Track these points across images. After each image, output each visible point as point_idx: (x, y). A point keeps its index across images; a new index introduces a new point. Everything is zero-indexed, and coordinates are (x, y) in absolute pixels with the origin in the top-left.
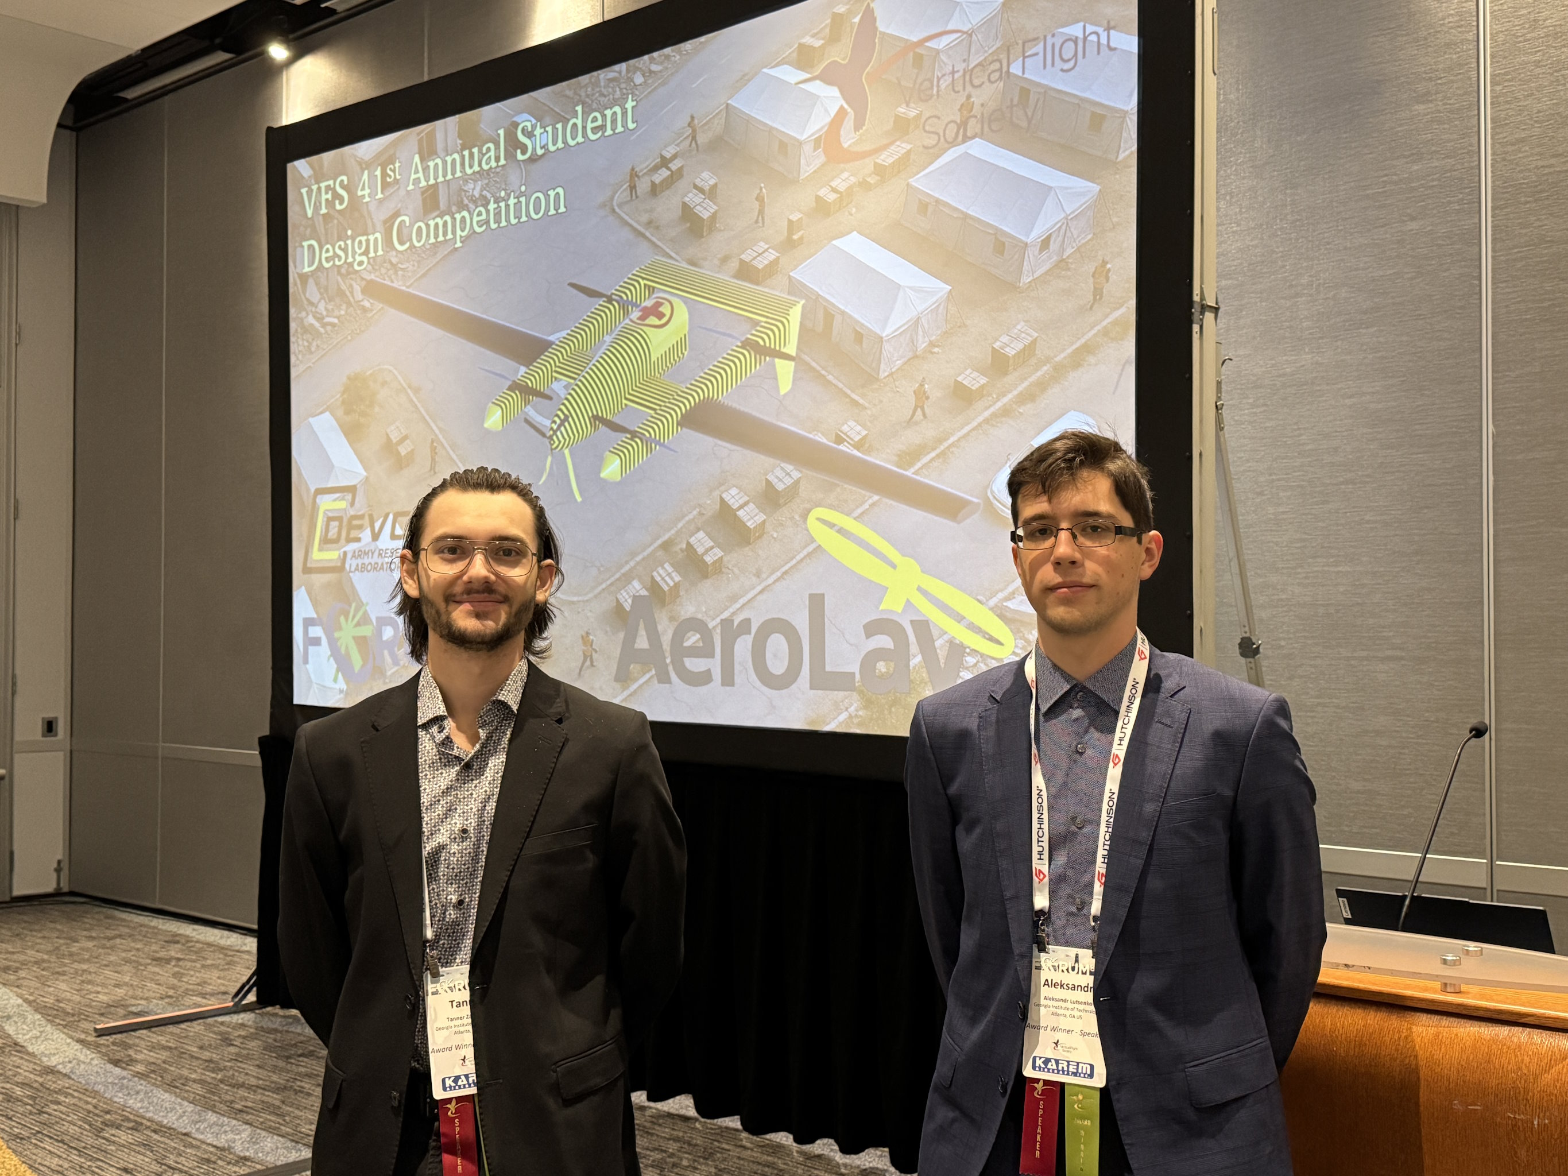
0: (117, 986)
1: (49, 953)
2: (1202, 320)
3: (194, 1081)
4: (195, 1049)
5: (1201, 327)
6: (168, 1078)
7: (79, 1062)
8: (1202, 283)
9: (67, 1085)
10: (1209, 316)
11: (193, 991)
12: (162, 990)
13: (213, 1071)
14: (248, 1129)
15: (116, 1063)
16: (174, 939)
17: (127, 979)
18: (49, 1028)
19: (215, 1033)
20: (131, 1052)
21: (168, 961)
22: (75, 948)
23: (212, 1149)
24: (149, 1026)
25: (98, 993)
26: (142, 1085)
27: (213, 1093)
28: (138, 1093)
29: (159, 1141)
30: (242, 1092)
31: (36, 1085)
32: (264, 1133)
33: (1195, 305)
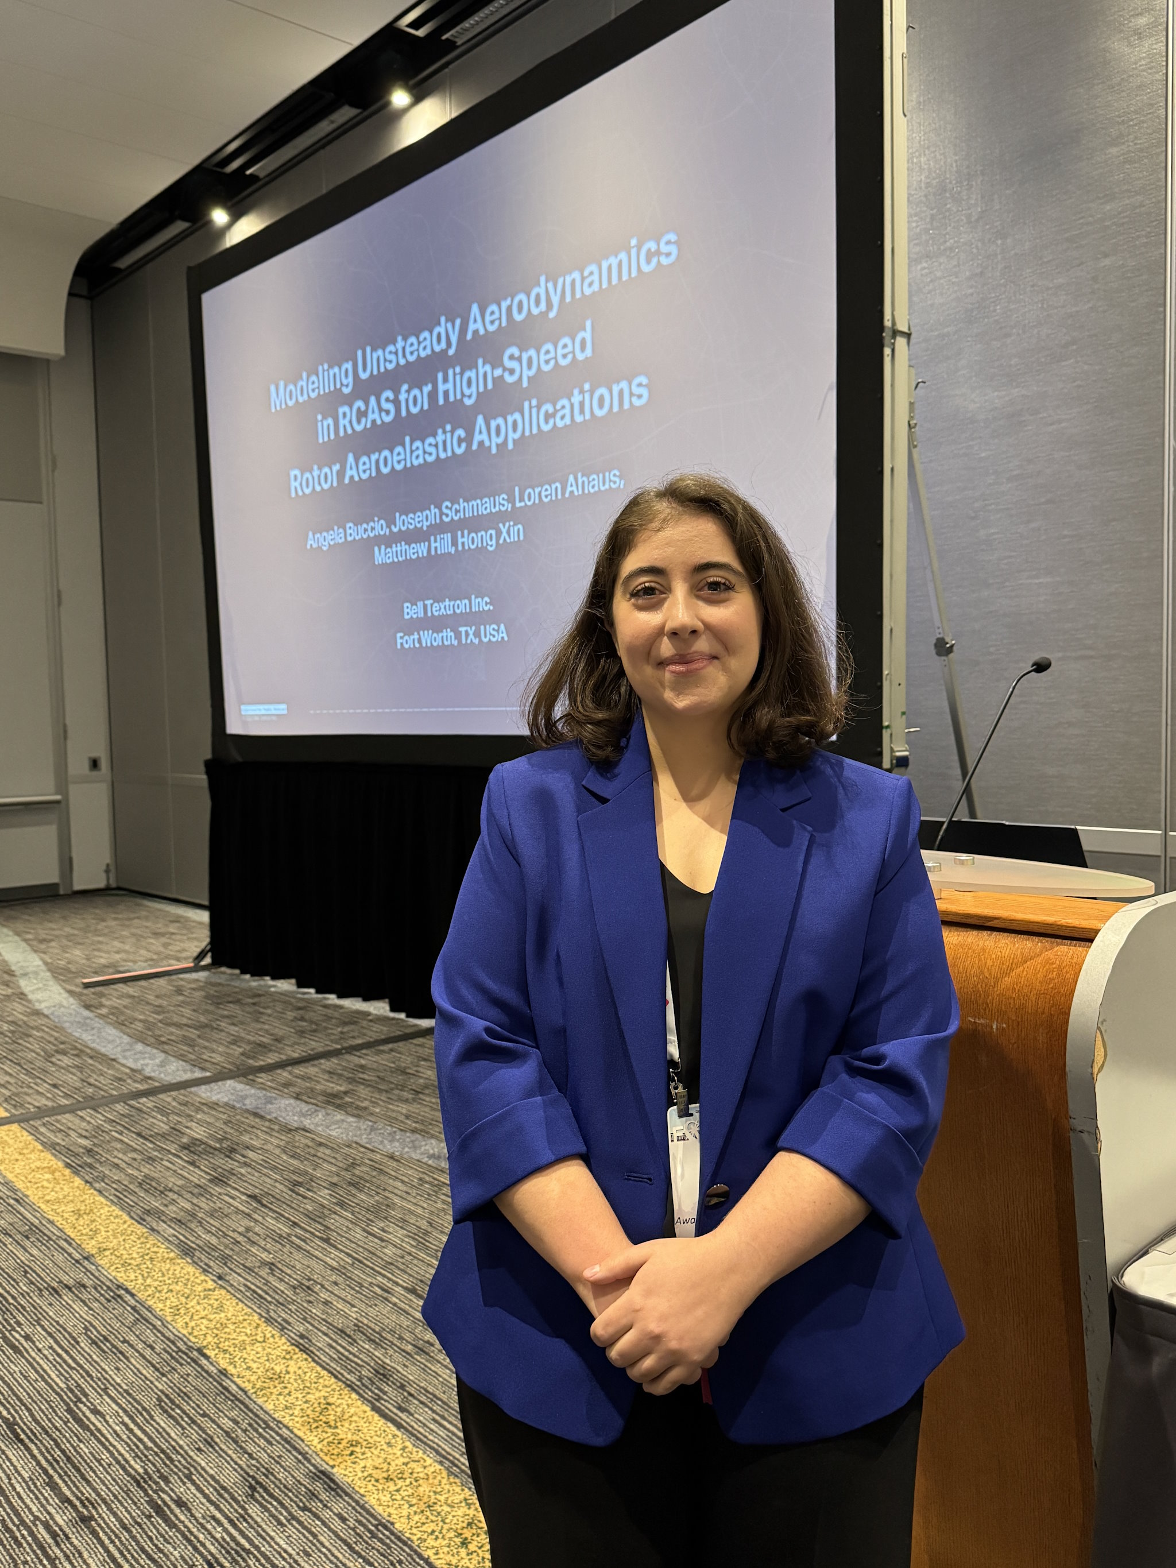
0: (118, 952)
1: (80, 929)
2: (893, 344)
3: (140, 1021)
4: (152, 997)
5: (893, 351)
6: (122, 1018)
7: (61, 1006)
8: (893, 310)
9: (43, 1023)
10: (901, 342)
11: (172, 956)
12: (149, 955)
13: (158, 1013)
14: (163, 1055)
15: (87, 1007)
16: (177, 920)
17: (127, 947)
18: (51, 982)
19: (174, 986)
20: (104, 1000)
21: (163, 935)
22: (101, 926)
23: (128, 1071)
24: (125, 981)
25: (101, 957)
26: (98, 1023)
27: (149, 1029)
28: (93, 1029)
29: (91, 1065)
30: (172, 1029)
31: (20, 1023)
32: (172, 1059)
33: (886, 330)
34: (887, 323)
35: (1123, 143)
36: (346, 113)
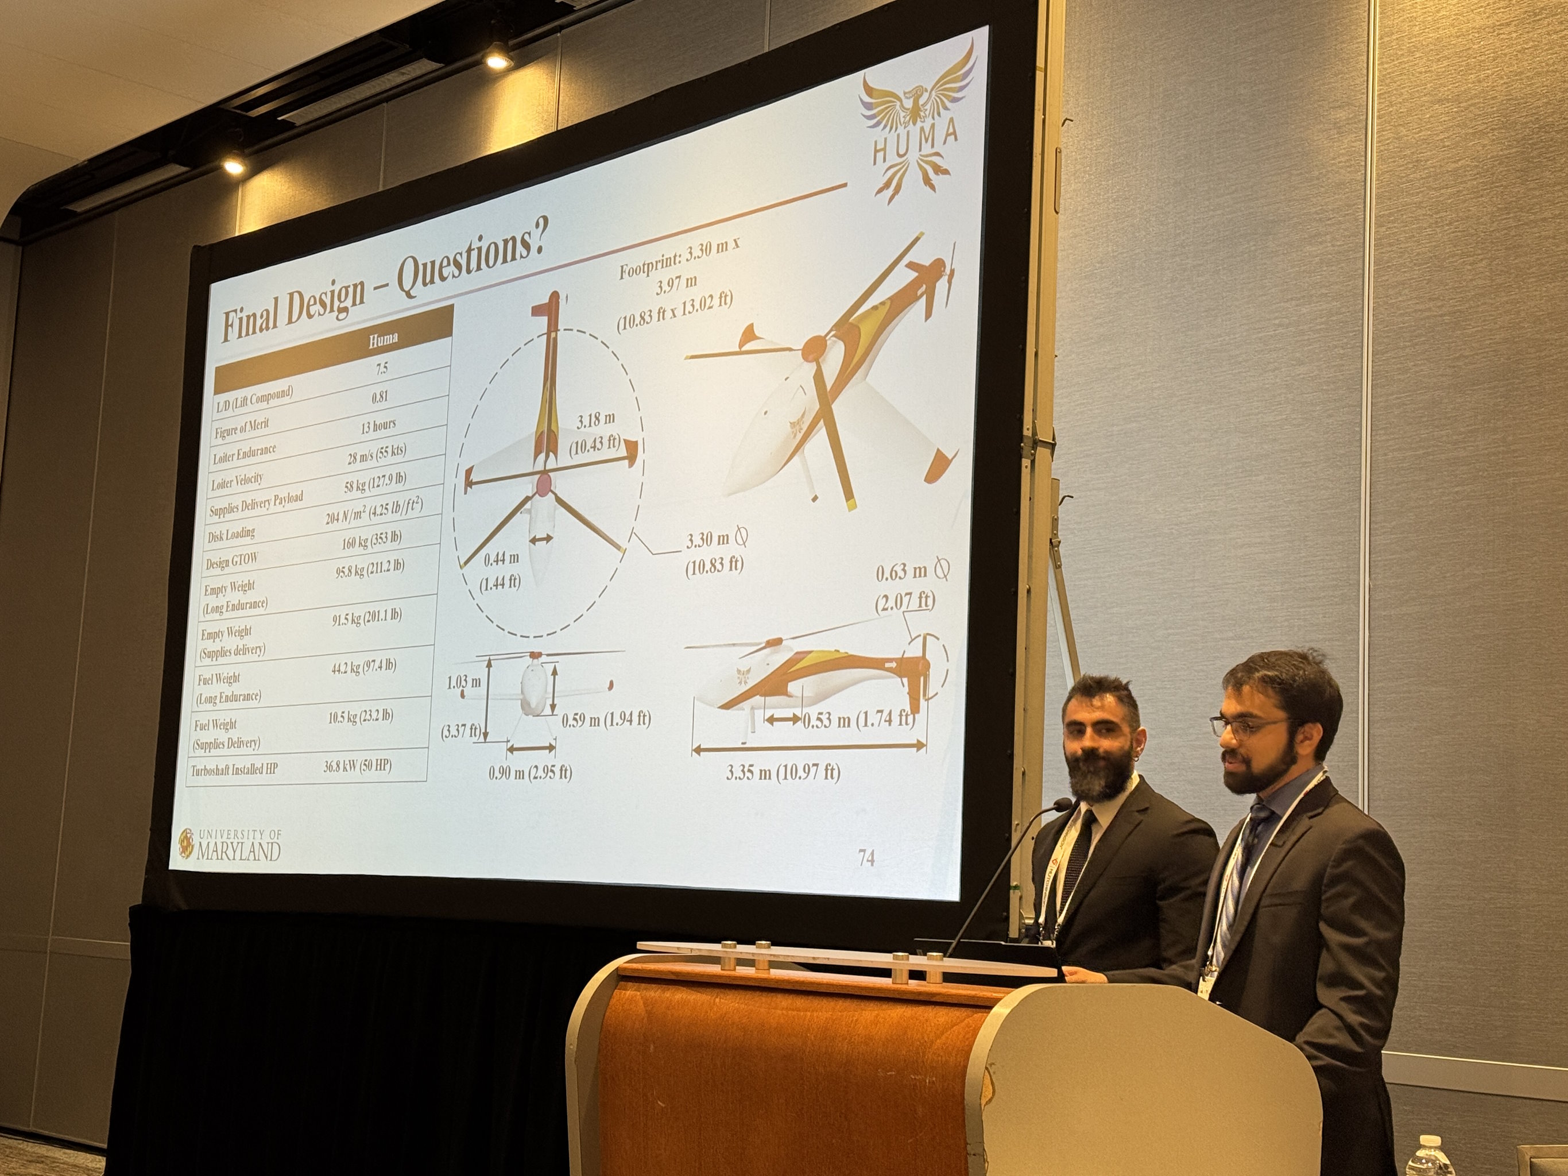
2: (1034, 455)
5: (1033, 462)
8: (1034, 418)
33: (1025, 440)
34: (1027, 432)
35: (1321, 243)
36: (424, 66)
